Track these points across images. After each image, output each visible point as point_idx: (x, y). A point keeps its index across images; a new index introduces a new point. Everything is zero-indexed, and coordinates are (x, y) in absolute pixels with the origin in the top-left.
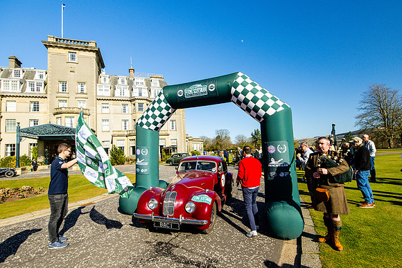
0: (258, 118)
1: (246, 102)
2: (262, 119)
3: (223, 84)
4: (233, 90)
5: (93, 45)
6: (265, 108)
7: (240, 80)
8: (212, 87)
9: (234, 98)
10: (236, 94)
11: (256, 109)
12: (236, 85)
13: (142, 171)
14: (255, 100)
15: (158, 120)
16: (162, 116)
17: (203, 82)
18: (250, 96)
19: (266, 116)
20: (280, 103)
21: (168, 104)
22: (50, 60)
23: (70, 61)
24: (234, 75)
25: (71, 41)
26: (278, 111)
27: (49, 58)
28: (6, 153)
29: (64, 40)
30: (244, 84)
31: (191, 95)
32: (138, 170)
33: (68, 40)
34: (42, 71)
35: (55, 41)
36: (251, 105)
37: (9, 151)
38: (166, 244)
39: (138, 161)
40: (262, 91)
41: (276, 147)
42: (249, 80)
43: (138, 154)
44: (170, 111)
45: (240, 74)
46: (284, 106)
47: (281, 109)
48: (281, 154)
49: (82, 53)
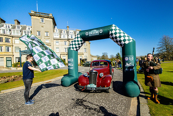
0: (121, 45)
1: (116, 38)
2: (123, 46)
3: (106, 30)
4: (110, 32)
5: (51, 15)
6: (124, 40)
7: (113, 28)
8: (101, 31)
9: (111, 36)
10: (112, 34)
11: (120, 41)
12: (112, 30)
13: (71, 68)
14: (120, 37)
15: (77, 46)
16: (79, 44)
17: (97, 29)
18: (118, 35)
19: (125, 44)
20: (131, 38)
21: (81, 39)
22: (33, 22)
23: (41, 22)
24: (111, 26)
25: (41, 13)
26: (130, 42)
27: (32, 21)
28: (16, 61)
29: (38, 13)
30: (115, 30)
31: (92, 35)
32: (69, 68)
33: (40, 13)
34: (29, 26)
35: (34, 13)
36: (118, 39)
37: (17, 60)
38: (81, 100)
39: (69, 64)
40: (123, 33)
41: (129, 58)
42: (117, 28)
43: (69, 61)
44: (82, 42)
45: (114, 25)
46: (132, 40)
47: (131, 41)
48: (131, 61)
49: (46, 19)
